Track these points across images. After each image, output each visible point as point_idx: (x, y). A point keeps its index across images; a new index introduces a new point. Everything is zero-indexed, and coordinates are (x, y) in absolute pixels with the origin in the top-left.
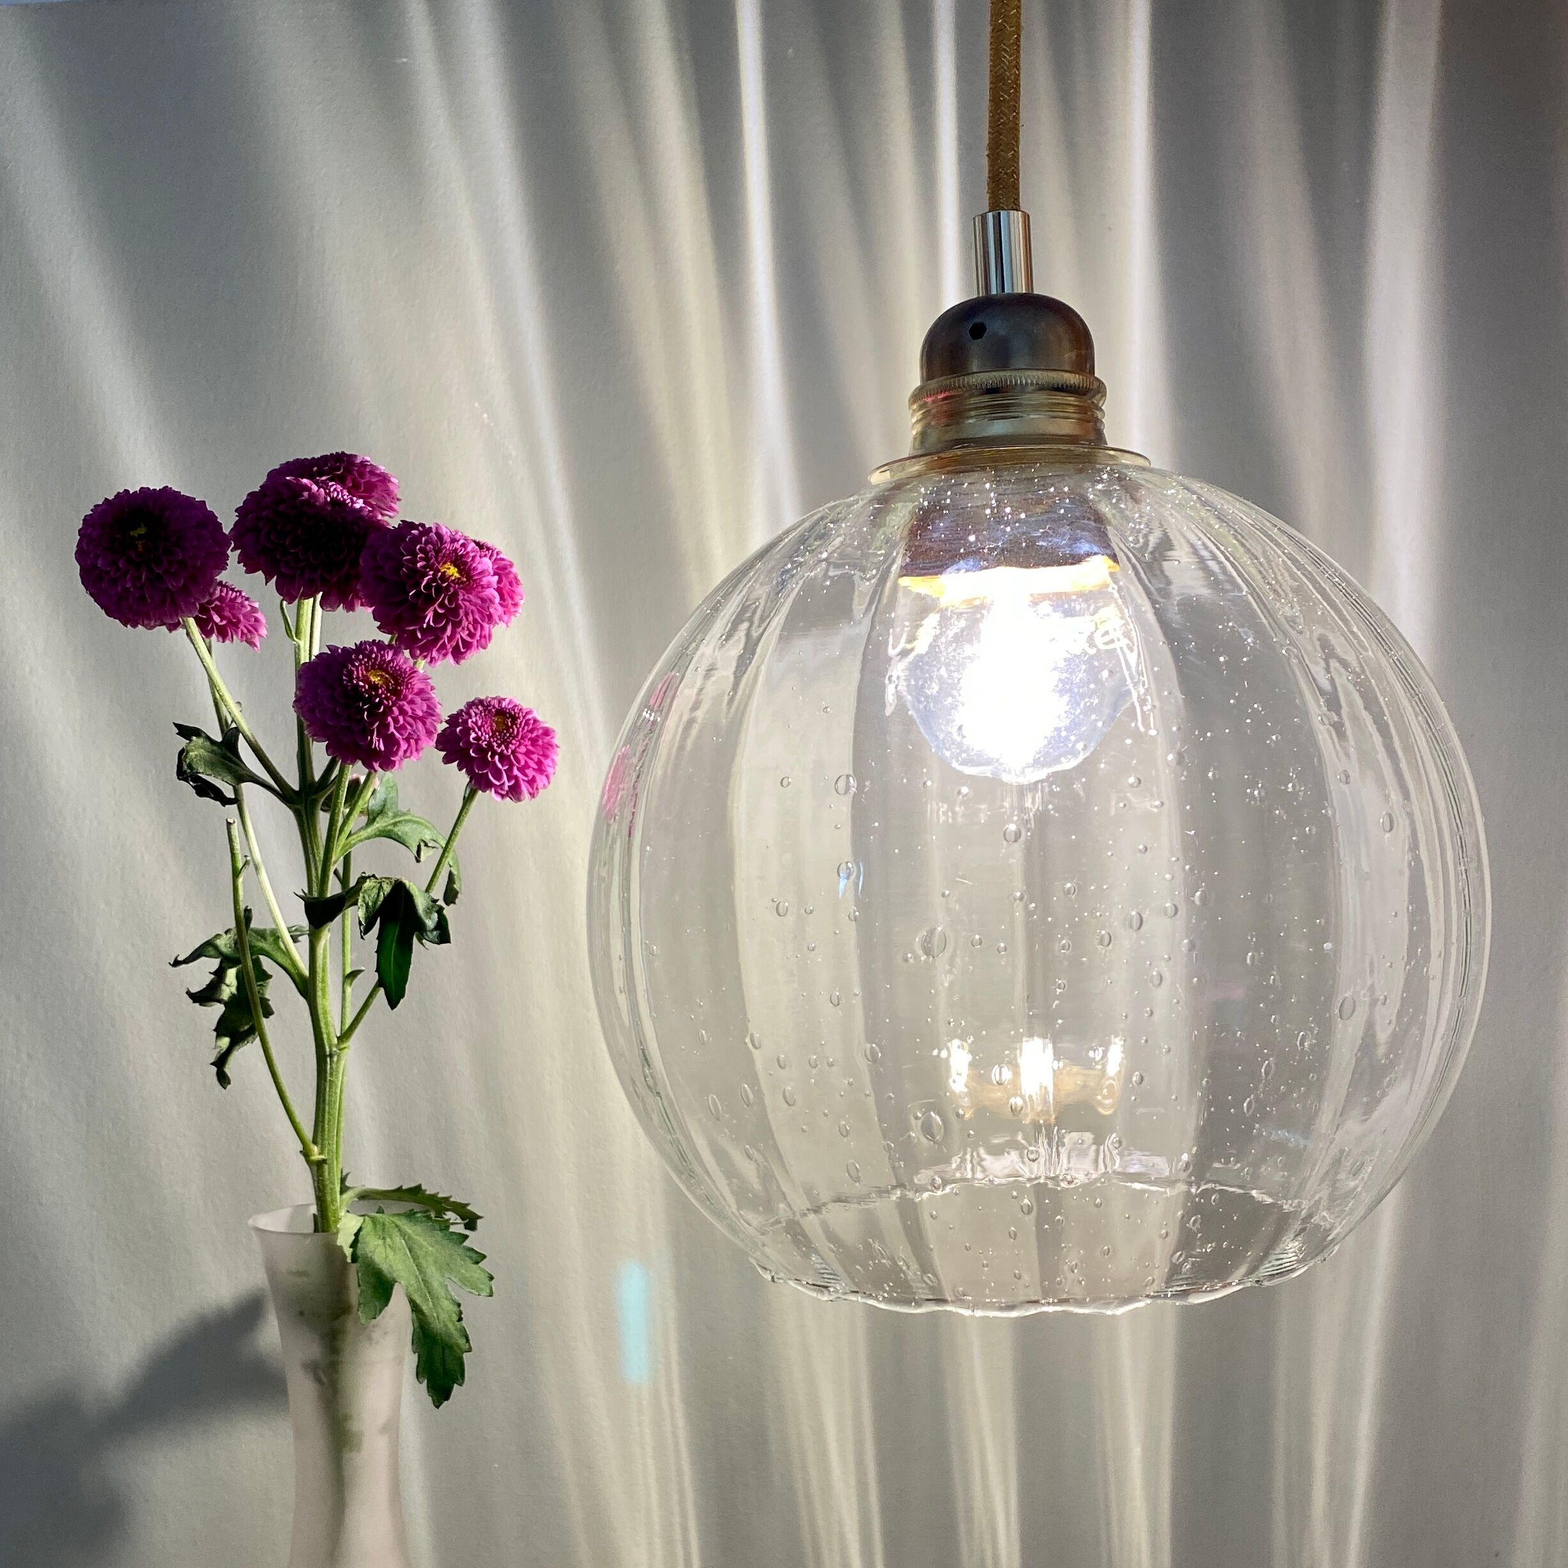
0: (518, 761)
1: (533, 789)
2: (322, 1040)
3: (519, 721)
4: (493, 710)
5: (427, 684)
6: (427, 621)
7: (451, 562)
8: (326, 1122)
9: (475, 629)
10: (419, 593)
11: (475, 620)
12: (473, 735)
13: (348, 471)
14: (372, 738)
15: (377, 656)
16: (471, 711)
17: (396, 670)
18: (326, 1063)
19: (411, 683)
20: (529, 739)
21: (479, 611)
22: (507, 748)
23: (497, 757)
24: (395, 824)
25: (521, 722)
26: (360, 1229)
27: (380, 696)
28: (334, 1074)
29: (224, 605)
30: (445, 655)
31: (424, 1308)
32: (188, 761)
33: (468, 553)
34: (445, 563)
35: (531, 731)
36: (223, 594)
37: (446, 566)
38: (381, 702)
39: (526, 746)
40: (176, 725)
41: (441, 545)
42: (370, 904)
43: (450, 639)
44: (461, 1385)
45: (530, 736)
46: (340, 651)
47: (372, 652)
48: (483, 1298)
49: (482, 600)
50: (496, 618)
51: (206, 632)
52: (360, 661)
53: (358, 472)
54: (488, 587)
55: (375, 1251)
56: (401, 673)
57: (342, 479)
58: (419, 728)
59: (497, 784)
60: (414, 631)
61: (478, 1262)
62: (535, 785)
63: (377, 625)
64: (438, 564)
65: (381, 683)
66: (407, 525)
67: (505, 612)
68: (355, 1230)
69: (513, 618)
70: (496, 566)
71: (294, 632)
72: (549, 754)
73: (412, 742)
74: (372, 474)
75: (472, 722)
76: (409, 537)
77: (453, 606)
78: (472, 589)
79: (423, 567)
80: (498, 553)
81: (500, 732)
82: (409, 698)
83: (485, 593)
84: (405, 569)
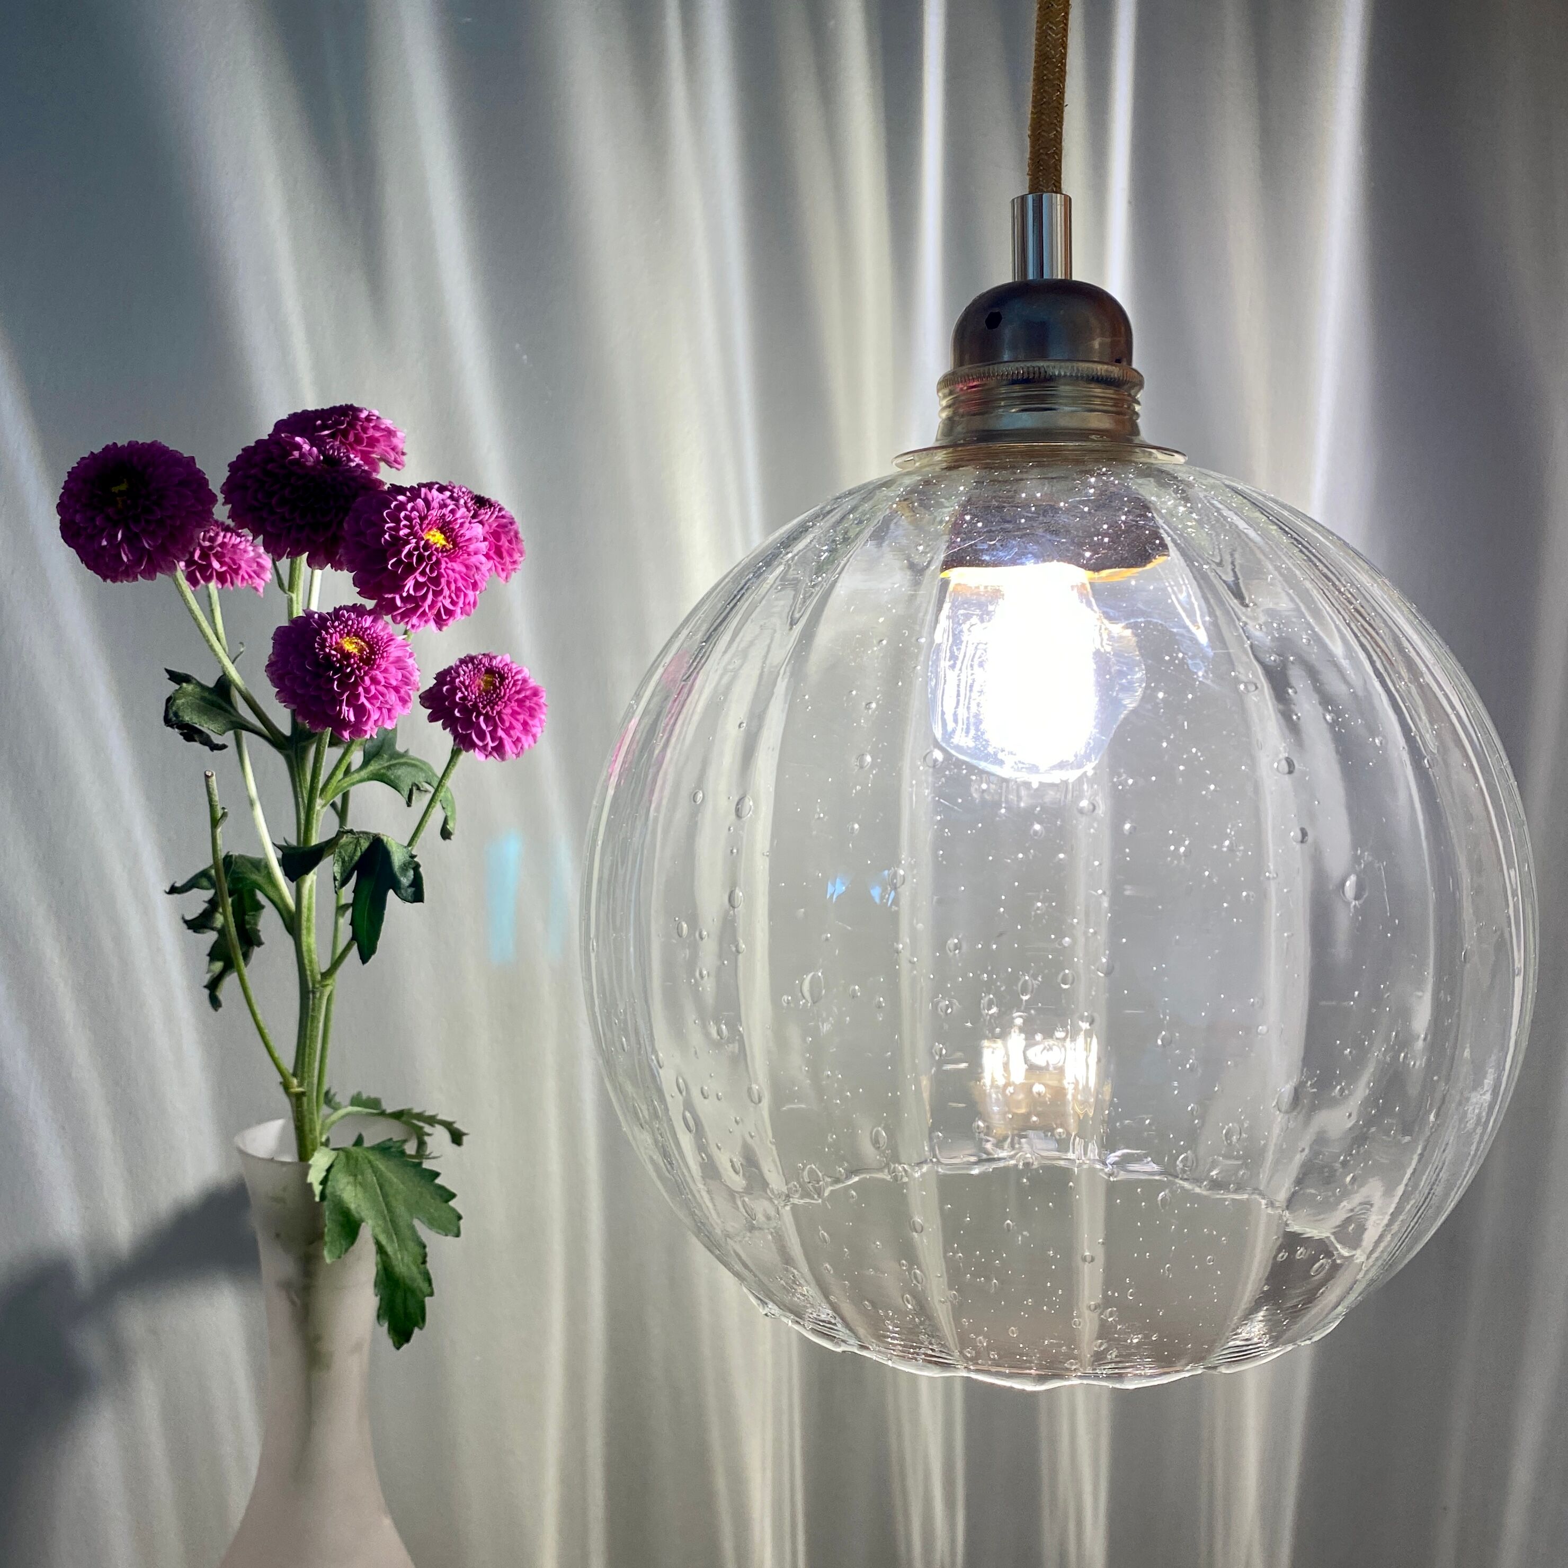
0: (502, 721)
1: (517, 748)
2: (306, 975)
3: (507, 681)
4: (483, 669)
5: (406, 652)
6: (406, 589)
7: (439, 529)
8: (307, 1055)
9: (458, 597)
10: (399, 562)
11: (458, 589)
12: (459, 695)
13: (352, 425)
14: (341, 709)
15: (353, 624)
16: (460, 669)
17: (372, 638)
18: (308, 998)
19: (386, 651)
20: (516, 701)
21: (463, 578)
22: (492, 709)
23: (482, 718)
24: (389, 768)
25: (509, 683)
26: (331, 1166)
27: (351, 665)
28: (316, 1009)
29: (225, 552)
30: (426, 622)
31: (389, 1250)
32: (174, 708)
33: (456, 519)
34: (430, 529)
35: (518, 692)
36: (226, 540)
37: (432, 533)
38: (352, 672)
39: (511, 707)
40: (168, 671)
41: (428, 512)
42: (347, 859)
43: (431, 607)
44: (421, 1329)
45: (517, 697)
46: (316, 616)
47: (349, 618)
48: (450, 1239)
49: (467, 567)
50: (482, 585)
51: (202, 582)
52: (335, 628)
53: (361, 426)
54: (475, 554)
55: (344, 1189)
56: (378, 640)
57: (345, 433)
58: (392, 697)
59: (481, 744)
60: (394, 598)
61: (447, 1201)
62: (520, 745)
63: (358, 590)
64: (423, 531)
65: (355, 651)
66: (397, 490)
67: (503, 570)
68: (326, 1166)
69: (513, 574)
70: (495, 525)
71: (287, 585)
72: (536, 714)
73: (385, 711)
74: (376, 428)
75: (460, 682)
76: (394, 503)
77: (435, 574)
78: (457, 557)
79: (405, 535)
80: (501, 510)
81: (487, 692)
82: (383, 667)
83: (473, 560)
84: (387, 536)
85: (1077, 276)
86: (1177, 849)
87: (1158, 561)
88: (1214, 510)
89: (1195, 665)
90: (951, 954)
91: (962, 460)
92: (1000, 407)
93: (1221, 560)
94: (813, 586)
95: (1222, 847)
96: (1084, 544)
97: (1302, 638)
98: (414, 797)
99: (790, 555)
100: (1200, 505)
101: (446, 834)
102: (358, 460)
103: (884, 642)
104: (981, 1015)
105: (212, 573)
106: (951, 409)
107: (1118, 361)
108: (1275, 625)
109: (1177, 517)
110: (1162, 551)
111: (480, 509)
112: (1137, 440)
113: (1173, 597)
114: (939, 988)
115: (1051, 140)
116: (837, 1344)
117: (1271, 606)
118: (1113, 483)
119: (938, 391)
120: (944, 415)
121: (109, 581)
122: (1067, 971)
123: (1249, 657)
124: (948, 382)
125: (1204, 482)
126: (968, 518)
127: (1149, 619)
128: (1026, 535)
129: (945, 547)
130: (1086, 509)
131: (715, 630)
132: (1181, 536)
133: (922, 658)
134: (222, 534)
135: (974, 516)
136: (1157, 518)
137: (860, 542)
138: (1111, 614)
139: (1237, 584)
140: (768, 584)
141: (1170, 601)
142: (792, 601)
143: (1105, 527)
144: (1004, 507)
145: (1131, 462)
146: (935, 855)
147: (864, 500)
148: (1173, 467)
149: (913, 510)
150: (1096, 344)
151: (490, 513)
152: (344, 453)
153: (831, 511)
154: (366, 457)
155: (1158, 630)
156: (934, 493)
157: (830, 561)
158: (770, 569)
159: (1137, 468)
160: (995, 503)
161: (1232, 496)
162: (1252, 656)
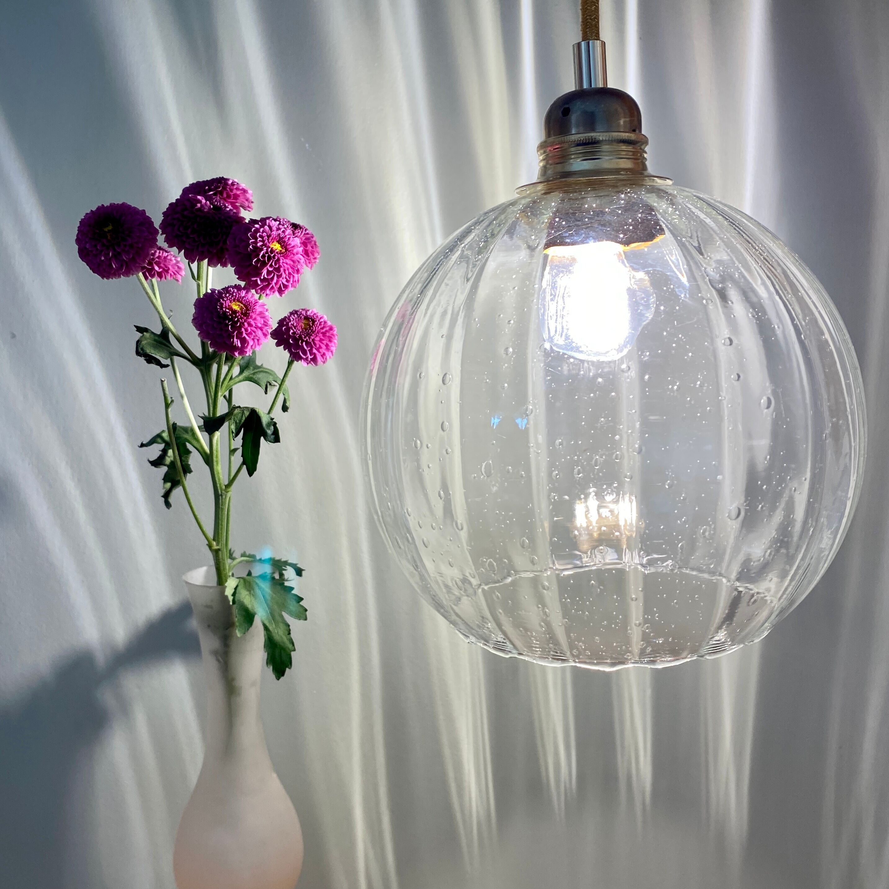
0: (315, 344)
1: (323, 358)
2: (217, 487)
3: (316, 323)
4: (303, 317)
5: (264, 308)
6: (263, 275)
7: (277, 241)
8: (220, 529)
9: (290, 278)
10: (258, 260)
11: (290, 274)
12: (292, 331)
13: (224, 188)
14: (234, 340)
15: (236, 295)
16: (291, 318)
17: (247, 302)
18: (219, 499)
19: (254, 309)
20: (321, 333)
21: (292, 268)
22: (309, 338)
23: (304, 343)
24: (254, 374)
25: (317, 323)
26: (237, 586)
27: (237, 317)
28: (223, 504)
29: (161, 261)
30: (274, 292)
31: (271, 628)
32: (141, 346)
33: (286, 236)
34: (273, 242)
35: (322, 328)
36: (161, 255)
37: (274, 244)
38: (238, 320)
39: (319, 337)
40: (135, 326)
41: (271, 232)
42: (238, 421)
43: (276, 284)
44: (290, 668)
45: (322, 331)
46: (217, 292)
47: (234, 292)
48: (302, 621)
49: (293, 261)
50: (302, 271)
51: (150, 278)
52: (227, 297)
53: (229, 188)
54: (297, 254)
55: (245, 598)
56: (249, 304)
57: (221, 193)
58: (259, 333)
59: (304, 357)
60: (257, 280)
61: (299, 602)
62: (325, 357)
63: (237, 276)
64: (269, 243)
65: (239, 309)
66: (253, 222)
67: (309, 263)
68: (235, 586)
69: (314, 265)
70: (304, 238)
71: (197, 278)
72: (332, 340)
73: (256, 340)
74: (237, 189)
75: (291, 324)
76: (253, 229)
77: (277, 266)
78: (288, 256)
79: (260, 246)
80: (306, 230)
81: (306, 329)
82: (254, 317)
83: (296, 258)
84: (251, 247)
85: (610, 85)
86: (673, 387)
87: (659, 239)
88: (688, 209)
89: (680, 291)
90: (558, 447)
91: (551, 189)
92: (572, 159)
93: (692, 236)
94: (477, 261)
95: (696, 385)
96: (620, 230)
97: (735, 275)
98: (268, 389)
99: (463, 245)
100: (680, 207)
101: (285, 408)
102: (230, 207)
103: (516, 288)
104: (574, 477)
105: (154, 273)
106: (545, 161)
107: (634, 131)
108: (721, 268)
109: (668, 214)
110: (661, 232)
111: (295, 230)
112: (646, 173)
113: (667, 256)
114: (551, 465)
115: (593, 11)
116: (507, 654)
117: (719, 258)
118: (633, 197)
119: (538, 151)
120: (541, 164)
121: (105, 279)
122: (618, 453)
123: (708, 286)
124: (543, 146)
125: (683, 194)
126: (557, 220)
127: (655, 268)
128: (589, 227)
129: (545, 236)
130: (620, 212)
131: (425, 287)
132: (670, 224)
133: (536, 296)
134: (158, 251)
135: (560, 219)
136: (658, 215)
137: (500, 236)
138: (635, 267)
139: (700, 248)
140: (452, 261)
141: (665, 258)
142: (466, 270)
143: (630, 221)
144: (576, 213)
145: (643, 185)
146: (547, 398)
147: (500, 214)
148: (665, 186)
149: (528, 217)
150: (622, 122)
151: (300, 232)
152: (223, 203)
153: (483, 221)
154: (233, 204)
155: (659, 274)
156: (538, 208)
157: (485, 247)
158: (453, 253)
159: (646, 188)
160: (571, 211)
161: (697, 201)
162: (710, 286)
